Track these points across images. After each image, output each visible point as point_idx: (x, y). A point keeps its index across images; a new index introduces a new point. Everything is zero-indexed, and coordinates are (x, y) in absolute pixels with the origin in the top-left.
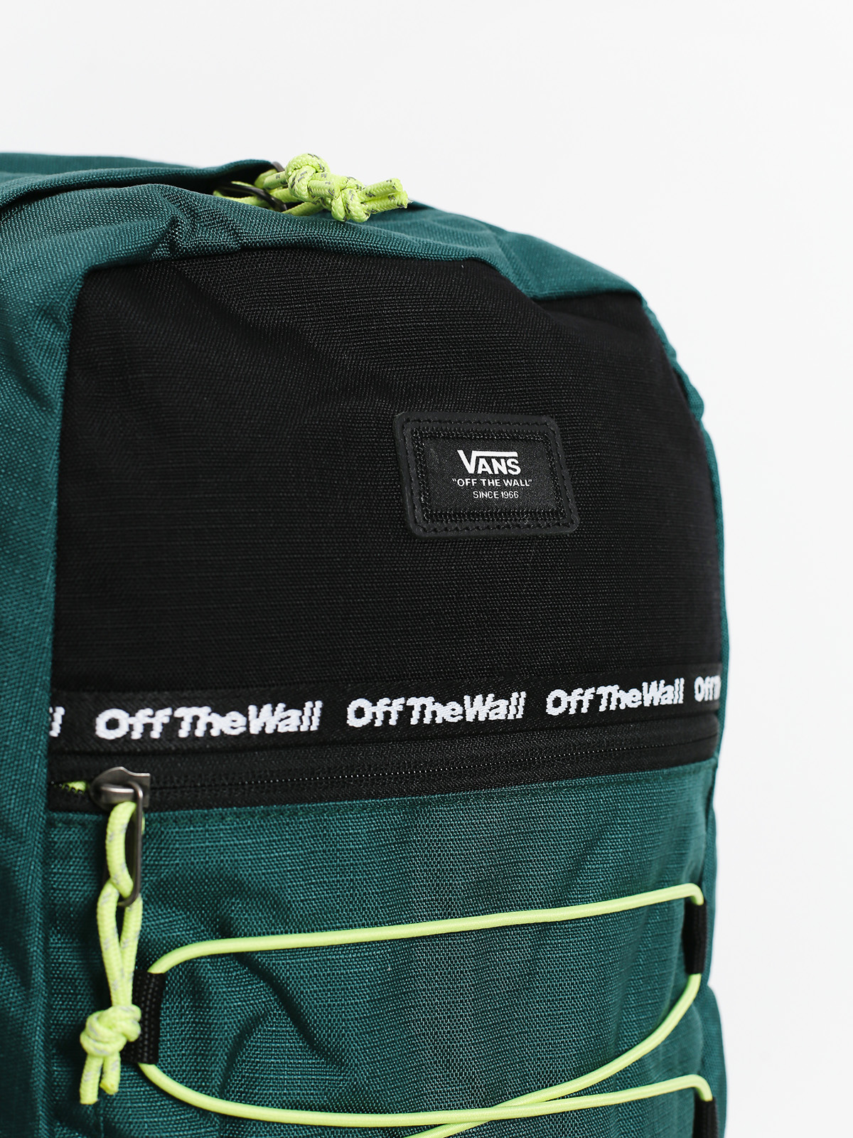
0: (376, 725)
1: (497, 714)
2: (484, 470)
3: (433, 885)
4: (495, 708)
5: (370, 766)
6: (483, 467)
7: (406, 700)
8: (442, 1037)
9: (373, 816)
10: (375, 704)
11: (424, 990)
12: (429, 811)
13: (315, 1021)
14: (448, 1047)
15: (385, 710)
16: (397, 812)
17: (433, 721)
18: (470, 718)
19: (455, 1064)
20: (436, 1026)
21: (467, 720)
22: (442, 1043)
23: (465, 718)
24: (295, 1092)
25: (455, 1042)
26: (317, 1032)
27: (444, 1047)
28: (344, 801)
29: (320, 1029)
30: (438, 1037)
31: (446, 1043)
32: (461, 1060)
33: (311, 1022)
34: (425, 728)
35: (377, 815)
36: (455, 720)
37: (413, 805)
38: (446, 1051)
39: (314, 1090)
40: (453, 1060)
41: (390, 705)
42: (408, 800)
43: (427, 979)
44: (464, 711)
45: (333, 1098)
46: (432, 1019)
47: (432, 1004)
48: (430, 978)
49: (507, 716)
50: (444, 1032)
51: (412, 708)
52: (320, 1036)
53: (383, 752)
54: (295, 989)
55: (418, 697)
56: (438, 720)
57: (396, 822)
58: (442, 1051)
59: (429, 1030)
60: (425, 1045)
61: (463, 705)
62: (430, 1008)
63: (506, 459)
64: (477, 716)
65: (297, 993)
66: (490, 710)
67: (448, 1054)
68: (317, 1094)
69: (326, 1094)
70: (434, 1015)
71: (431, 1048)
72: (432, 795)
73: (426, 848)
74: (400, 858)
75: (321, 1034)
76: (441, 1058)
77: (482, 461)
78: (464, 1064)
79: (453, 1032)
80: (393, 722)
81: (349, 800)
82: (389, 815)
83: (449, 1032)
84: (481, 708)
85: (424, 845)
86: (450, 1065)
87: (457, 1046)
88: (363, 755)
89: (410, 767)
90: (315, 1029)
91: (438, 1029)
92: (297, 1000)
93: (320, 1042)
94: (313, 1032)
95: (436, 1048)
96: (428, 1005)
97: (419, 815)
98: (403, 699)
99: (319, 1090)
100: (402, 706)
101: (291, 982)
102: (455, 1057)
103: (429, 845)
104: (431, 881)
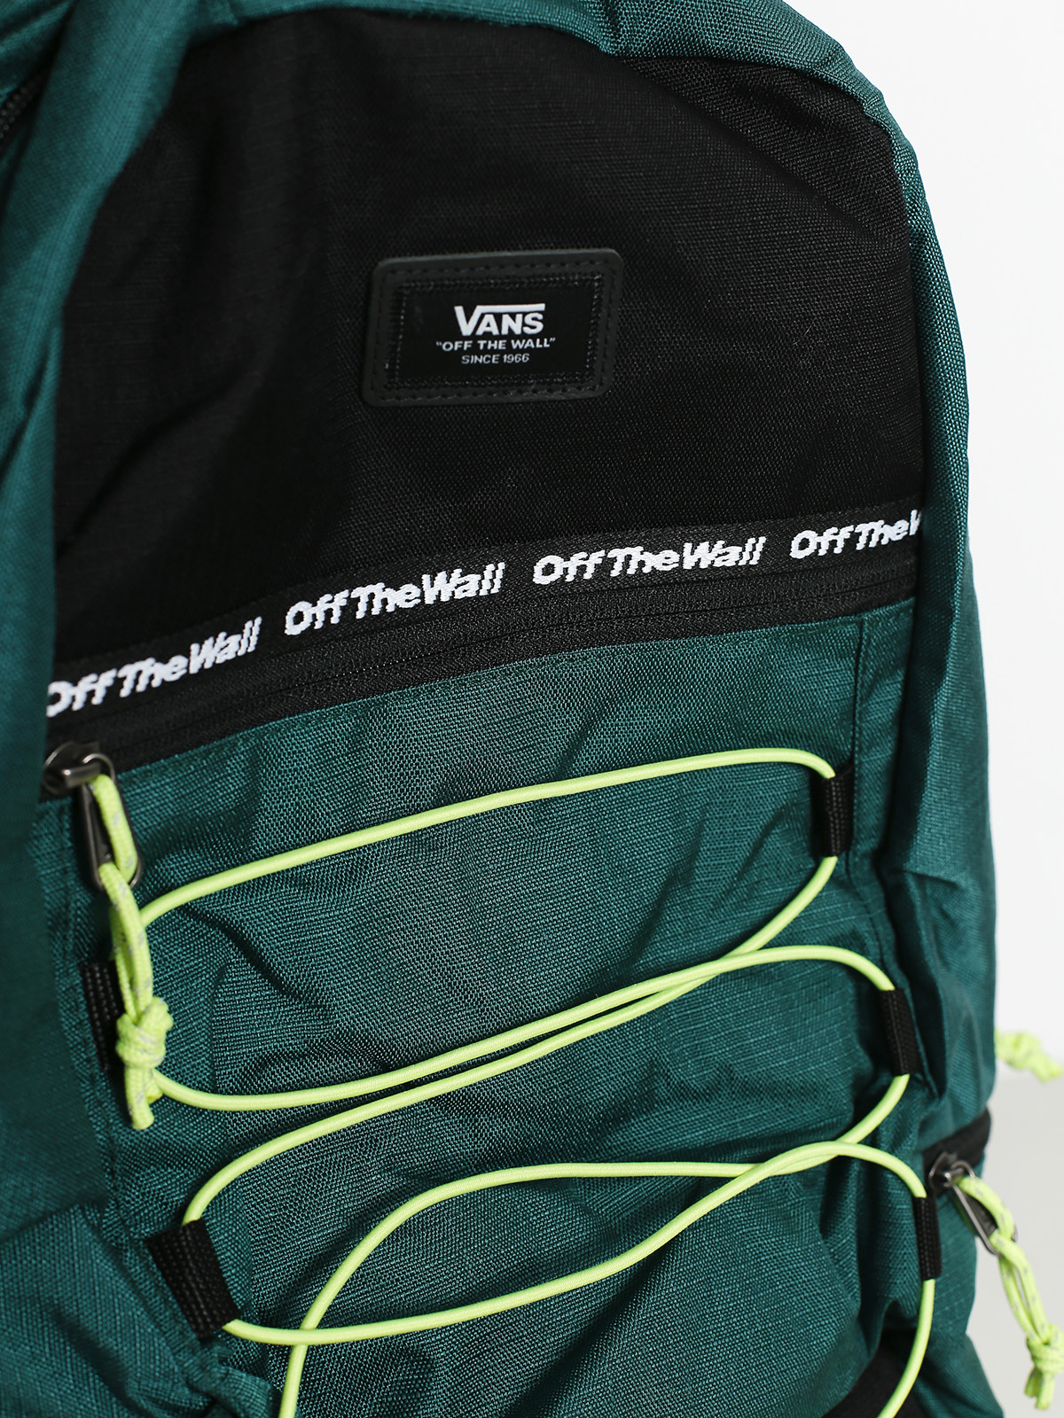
0: (316, 628)
1: (465, 591)
2: (488, 329)
3: (396, 791)
4: (463, 584)
5: (310, 673)
6: (489, 325)
7: (350, 592)
8: (440, 958)
9: (319, 728)
10: (315, 605)
11: (414, 909)
12: (385, 711)
13: (279, 964)
14: (449, 969)
15: (326, 608)
16: (347, 718)
17: (383, 610)
18: (429, 600)
19: (458, 987)
20: (433, 947)
21: (427, 602)
22: (441, 966)
23: (423, 601)
24: (272, 1045)
25: (455, 963)
26: (284, 975)
27: (443, 970)
28: (285, 717)
29: (286, 971)
30: (436, 959)
31: (446, 965)
32: (465, 982)
33: (274, 965)
34: (374, 620)
35: (324, 727)
36: (411, 605)
37: (366, 708)
38: (446, 973)
39: (292, 1039)
40: (455, 983)
41: (332, 601)
42: (360, 703)
43: (416, 896)
44: (423, 593)
45: (314, 1045)
46: (426, 940)
47: (425, 924)
48: (420, 895)
49: (478, 592)
50: (442, 954)
51: (358, 599)
52: (287, 979)
53: (324, 653)
54: (251, 931)
55: (364, 586)
56: (390, 608)
57: (347, 730)
58: (441, 974)
59: (425, 953)
60: (421, 970)
61: (420, 586)
62: (423, 929)
63: (525, 314)
64: (439, 596)
65: (254, 935)
66: (456, 588)
67: (449, 977)
68: (296, 1044)
69: (305, 1042)
70: (429, 935)
71: (428, 973)
72: (387, 692)
73: (385, 752)
74: (355, 768)
75: (288, 975)
76: (442, 982)
77: (490, 319)
78: (468, 985)
79: (452, 951)
80: (334, 620)
81: (290, 716)
82: (338, 724)
83: (447, 953)
84: (444, 587)
85: (382, 748)
86: (453, 988)
87: (458, 967)
88: (301, 662)
89: (357, 665)
90: (281, 972)
91: (435, 951)
92: (255, 943)
93: (289, 986)
94: (279, 975)
95: (434, 972)
96: (421, 925)
97: (373, 717)
98: (347, 591)
99: (298, 1038)
100: (345, 600)
101: (245, 924)
102: (457, 979)
103: (388, 747)
104: (394, 787)
